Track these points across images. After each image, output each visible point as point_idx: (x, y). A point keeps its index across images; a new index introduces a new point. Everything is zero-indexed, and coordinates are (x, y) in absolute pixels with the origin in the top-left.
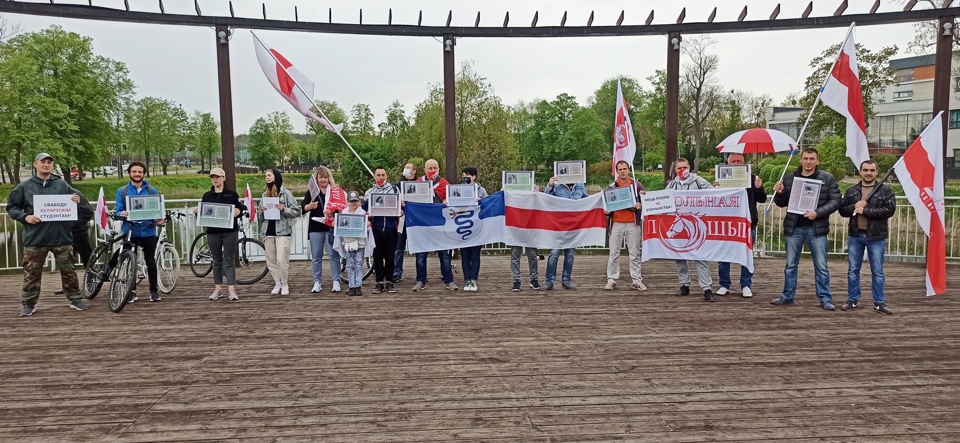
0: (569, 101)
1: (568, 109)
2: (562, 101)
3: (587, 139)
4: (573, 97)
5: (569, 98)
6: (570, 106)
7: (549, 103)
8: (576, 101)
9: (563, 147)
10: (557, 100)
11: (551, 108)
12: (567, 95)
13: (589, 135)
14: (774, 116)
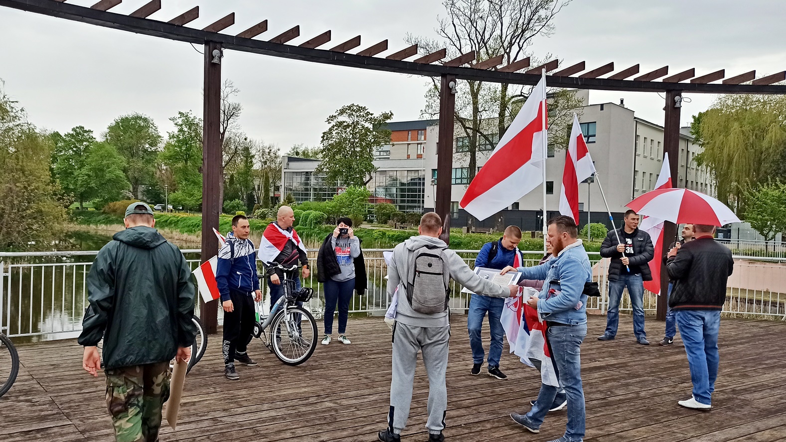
0: (85, 134)
1: (85, 143)
2: (78, 134)
3: (108, 176)
4: (90, 131)
5: (86, 132)
6: (87, 140)
7: (63, 135)
8: (94, 135)
9: (79, 183)
10: (72, 132)
11: (65, 141)
12: (83, 128)
13: (109, 172)
14: (288, 164)
